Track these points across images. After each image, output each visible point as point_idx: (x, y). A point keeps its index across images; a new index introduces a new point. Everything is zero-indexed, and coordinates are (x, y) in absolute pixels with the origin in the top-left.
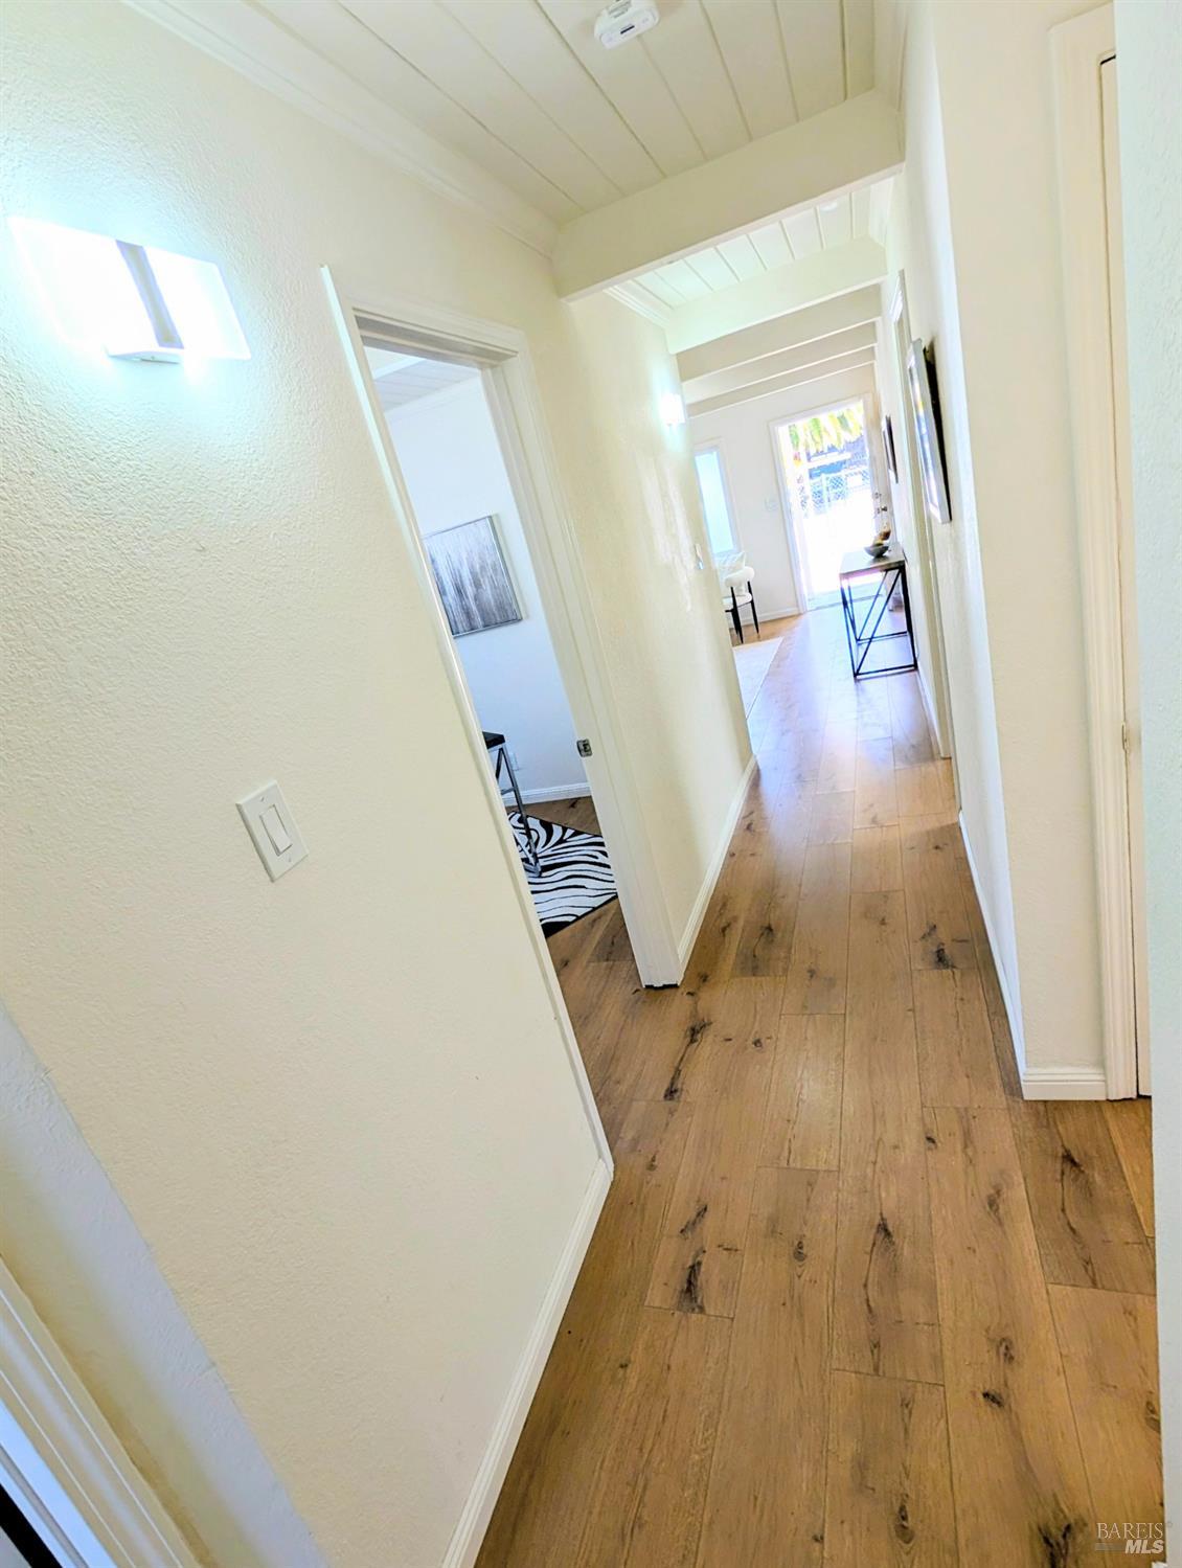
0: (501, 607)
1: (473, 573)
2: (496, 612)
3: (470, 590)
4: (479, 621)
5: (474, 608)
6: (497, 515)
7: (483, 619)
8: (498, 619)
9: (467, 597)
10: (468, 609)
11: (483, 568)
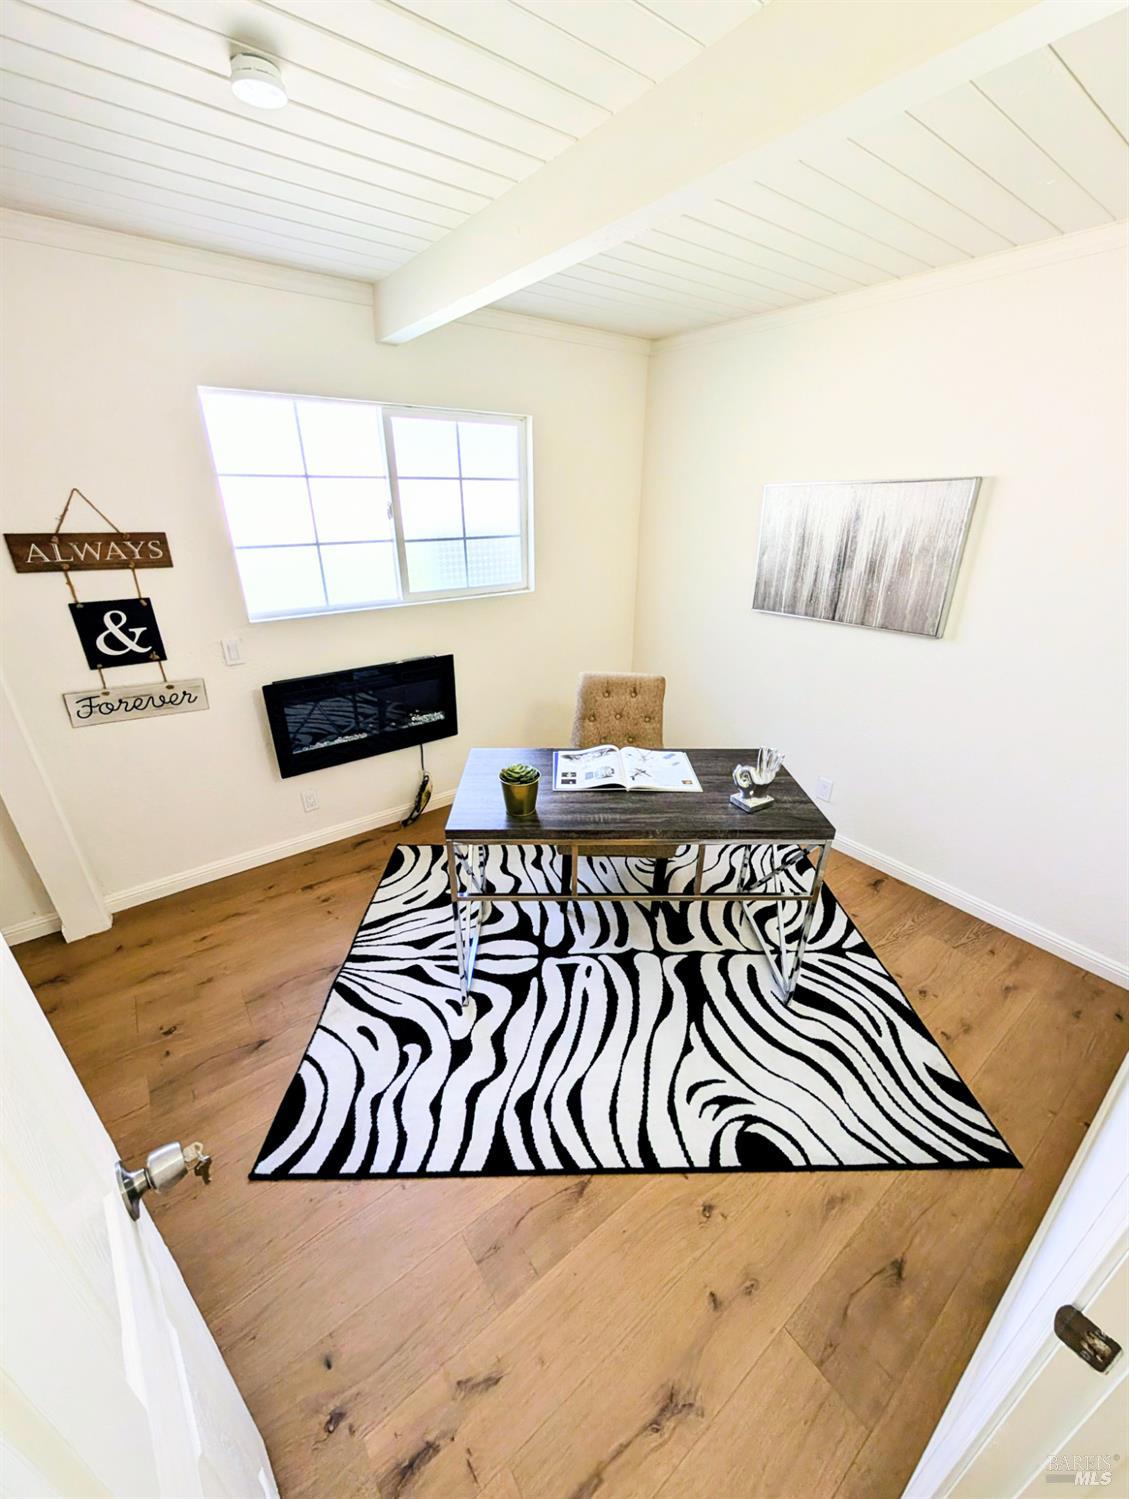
0: (920, 610)
1: (905, 552)
2: (908, 617)
3: (886, 574)
4: (878, 616)
5: (880, 598)
6: (994, 480)
7: (887, 615)
8: (906, 625)
9: (879, 581)
10: (871, 596)
11: (924, 550)
